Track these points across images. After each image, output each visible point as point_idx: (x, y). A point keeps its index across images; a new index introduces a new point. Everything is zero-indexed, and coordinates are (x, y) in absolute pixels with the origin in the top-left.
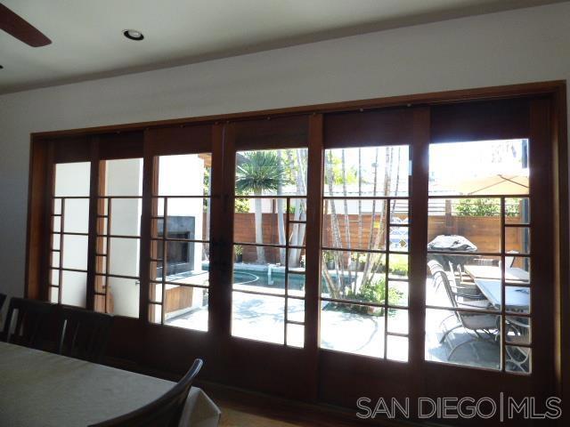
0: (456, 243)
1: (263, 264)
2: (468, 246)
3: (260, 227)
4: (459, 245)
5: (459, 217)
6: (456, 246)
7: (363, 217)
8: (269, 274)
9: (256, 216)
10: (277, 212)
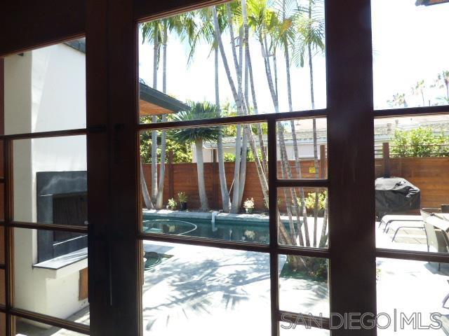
0: (398, 185)
1: (206, 211)
2: (410, 188)
3: (202, 175)
4: (401, 187)
5: (396, 159)
6: (398, 188)
7: (301, 162)
8: (213, 221)
9: (198, 165)
10: (218, 161)
